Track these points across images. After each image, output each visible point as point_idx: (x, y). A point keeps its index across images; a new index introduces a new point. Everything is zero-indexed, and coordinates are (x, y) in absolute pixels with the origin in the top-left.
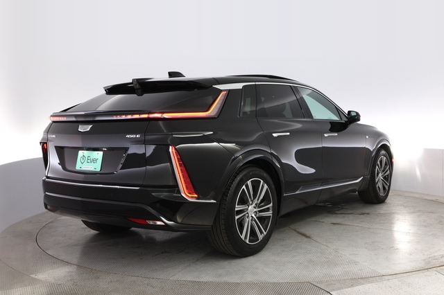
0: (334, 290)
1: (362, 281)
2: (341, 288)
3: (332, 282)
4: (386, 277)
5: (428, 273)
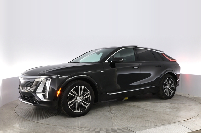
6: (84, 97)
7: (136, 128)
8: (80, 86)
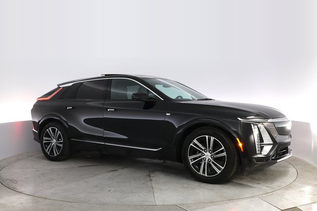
7: (191, 205)
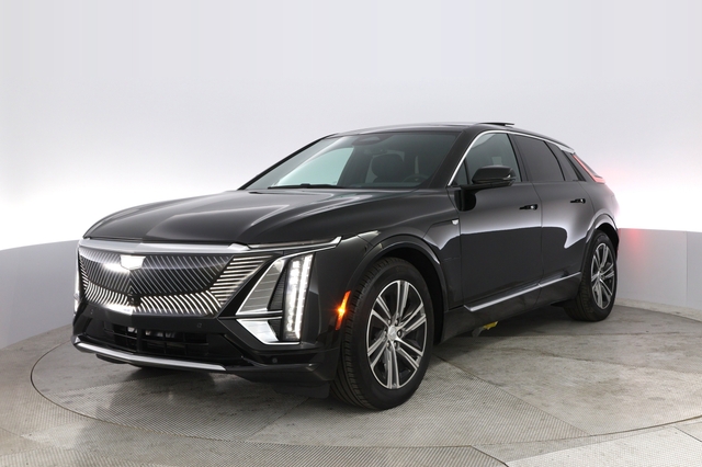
0: (511, 459)
1: (557, 445)
2: (522, 456)
3: (509, 447)
4: (596, 439)
5: (663, 432)
6: (406, 327)
8: (399, 282)
